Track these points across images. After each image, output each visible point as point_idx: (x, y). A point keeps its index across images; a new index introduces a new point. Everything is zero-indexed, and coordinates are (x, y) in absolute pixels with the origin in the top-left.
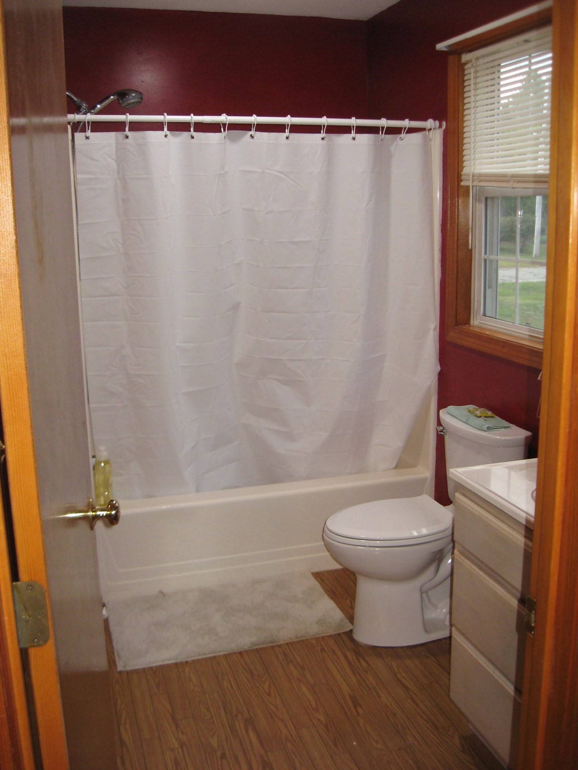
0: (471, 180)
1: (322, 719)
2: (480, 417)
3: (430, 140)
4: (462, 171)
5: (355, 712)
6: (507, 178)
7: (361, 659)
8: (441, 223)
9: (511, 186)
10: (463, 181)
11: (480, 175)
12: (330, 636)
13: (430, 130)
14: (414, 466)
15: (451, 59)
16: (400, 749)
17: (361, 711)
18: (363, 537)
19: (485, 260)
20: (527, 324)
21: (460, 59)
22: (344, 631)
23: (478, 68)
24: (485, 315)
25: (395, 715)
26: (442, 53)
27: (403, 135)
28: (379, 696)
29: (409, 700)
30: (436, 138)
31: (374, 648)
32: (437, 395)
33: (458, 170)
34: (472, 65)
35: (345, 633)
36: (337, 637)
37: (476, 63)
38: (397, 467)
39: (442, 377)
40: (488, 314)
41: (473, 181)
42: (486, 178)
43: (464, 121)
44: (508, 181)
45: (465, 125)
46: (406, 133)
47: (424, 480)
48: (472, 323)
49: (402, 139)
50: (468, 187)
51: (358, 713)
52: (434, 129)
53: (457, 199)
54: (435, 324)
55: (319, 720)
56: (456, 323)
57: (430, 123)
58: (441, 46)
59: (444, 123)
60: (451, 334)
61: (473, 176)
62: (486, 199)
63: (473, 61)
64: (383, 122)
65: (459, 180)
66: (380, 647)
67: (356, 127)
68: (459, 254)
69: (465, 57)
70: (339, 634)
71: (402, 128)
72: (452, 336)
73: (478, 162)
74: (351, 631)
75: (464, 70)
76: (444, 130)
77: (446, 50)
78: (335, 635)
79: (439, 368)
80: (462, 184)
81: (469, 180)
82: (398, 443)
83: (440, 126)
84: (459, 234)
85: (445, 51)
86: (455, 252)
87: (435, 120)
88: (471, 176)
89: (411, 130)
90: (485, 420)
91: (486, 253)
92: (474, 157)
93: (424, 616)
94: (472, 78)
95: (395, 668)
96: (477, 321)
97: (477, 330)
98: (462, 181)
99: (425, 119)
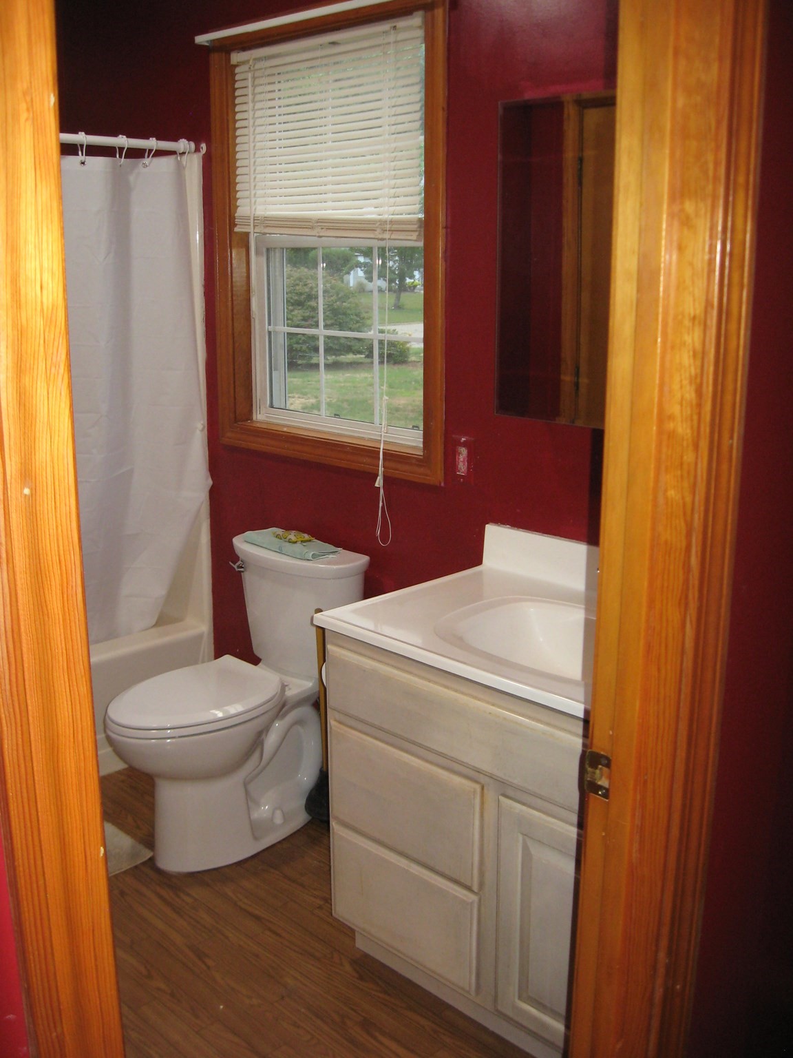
0: (252, 225)
1: (163, 986)
2: (295, 542)
3: (184, 168)
4: (235, 212)
5: (203, 966)
6: (311, 224)
7: (182, 895)
8: (203, 283)
9: (317, 235)
10: (238, 226)
11: (266, 218)
12: (125, 872)
13: (184, 153)
14: (180, 620)
15: (215, 58)
16: (283, 998)
17: (210, 963)
18: (155, 726)
19: (270, 333)
20: (335, 415)
21: (229, 60)
22: (141, 861)
23: (257, 74)
24: (272, 406)
25: (257, 956)
26: (201, 47)
27: (146, 161)
28: (227, 938)
29: (268, 933)
30: (193, 166)
31: (192, 875)
32: (209, 520)
33: (230, 210)
34: (250, 68)
35: (144, 864)
36: (135, 871)
37: (254, 67)
38: (157, 624)
39: (215, 495)
40: (275, 405)
41: (254, 226)
42: (276, 222)
43: (236, 145)
44: (312, 228)
45: (237, 149)
46: (153, 156)
47: (200, 636)
48: (254, 418)
49: (145, 166)
50: (247, 234)
51: (209, 968)
52: (189, 153)
53: (229, 250)
54: (202, 422)
55: (159, 989)
56: (235, 418)
57: (183, 144)
58: (202, 39)
59: (204, 146)
60: (229, 434)
61: (254, 220)
62: (268, 250)
63: (251, 62)
64: (122, 141)
65: (233, 224)
66: (199, 872)
67: (87, 145)
68: (236, 325)
69: (236, 57)
70: (136, 867)
71: (145, 150)
72: (230, 437)
73: (258, 200)
74: (152, 860)
75: (234, 75)
76: (204, 155)
77: (207, 44)
78: (130, 869)
79: (210, 482)
80: (237, 229)
81: (250, 225)
82: (158, 590)
83: (197, 150)
84: (234, 298)
85: (206, 46)
86: (230, 322)
87: (189, 140)
88: (252, 219)
89: (160, 153)
90: (304, 546)
91: (269, 324)
92: (255, 194)
93: (252, 818)
94: (250, 86)
95: (230, 894)
96: (262, 416)
97: (264, 426)
98: (236, 225)
99: (176, 139)
